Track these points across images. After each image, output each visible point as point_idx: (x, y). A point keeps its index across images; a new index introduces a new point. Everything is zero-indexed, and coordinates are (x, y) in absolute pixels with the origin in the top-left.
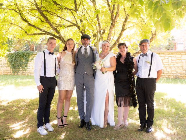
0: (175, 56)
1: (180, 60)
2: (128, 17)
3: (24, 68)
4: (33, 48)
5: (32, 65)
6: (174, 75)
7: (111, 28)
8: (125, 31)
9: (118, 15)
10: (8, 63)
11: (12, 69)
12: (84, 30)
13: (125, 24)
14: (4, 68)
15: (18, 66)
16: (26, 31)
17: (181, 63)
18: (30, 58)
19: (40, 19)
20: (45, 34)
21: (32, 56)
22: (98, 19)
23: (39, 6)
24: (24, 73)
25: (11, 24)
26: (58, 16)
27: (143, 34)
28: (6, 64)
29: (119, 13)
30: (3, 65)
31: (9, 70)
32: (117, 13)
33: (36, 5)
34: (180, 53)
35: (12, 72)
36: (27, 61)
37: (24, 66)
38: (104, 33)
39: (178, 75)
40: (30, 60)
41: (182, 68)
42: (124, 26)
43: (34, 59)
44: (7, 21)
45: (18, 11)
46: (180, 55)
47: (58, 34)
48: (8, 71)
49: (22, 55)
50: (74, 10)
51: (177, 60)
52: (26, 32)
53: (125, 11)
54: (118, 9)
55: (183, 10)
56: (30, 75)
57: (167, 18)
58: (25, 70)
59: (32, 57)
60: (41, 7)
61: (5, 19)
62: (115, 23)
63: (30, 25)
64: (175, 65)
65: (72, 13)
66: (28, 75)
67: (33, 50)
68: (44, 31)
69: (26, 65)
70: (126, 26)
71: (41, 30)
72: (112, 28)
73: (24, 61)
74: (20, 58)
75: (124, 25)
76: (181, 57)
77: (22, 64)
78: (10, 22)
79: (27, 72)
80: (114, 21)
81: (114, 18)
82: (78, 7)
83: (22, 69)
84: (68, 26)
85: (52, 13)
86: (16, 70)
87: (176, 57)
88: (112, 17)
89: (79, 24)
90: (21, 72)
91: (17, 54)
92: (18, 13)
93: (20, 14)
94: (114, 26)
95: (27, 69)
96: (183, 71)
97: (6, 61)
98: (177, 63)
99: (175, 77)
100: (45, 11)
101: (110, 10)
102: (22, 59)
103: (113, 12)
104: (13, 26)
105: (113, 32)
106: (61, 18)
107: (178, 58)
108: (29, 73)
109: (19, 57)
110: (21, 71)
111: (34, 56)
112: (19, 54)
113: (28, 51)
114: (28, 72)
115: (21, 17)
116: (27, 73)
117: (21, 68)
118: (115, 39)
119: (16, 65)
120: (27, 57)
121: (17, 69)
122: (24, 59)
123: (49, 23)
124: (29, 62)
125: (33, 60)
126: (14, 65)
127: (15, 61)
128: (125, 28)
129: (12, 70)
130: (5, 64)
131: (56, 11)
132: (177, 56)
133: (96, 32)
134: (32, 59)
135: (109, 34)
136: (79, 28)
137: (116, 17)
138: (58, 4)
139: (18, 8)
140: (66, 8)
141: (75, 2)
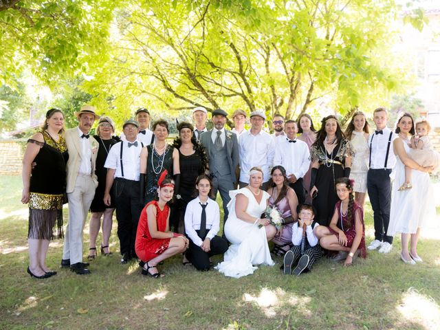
2: (314, 84)
7: (291, 101)
9: (299, 84)
13: (311, 93)
19: (188, 85)
22: (273, 89)
23: (191, 72)
26: (217, 84)
29: (301, 81)
32: (298, 82)
33: (188, 69)
38: (281, 103)
42: (308, 97)
45: (159, 77)
50: (239, 74)
52: (168, 105)
53: (310, 76)
54: (299, 76)
62: (295, 94)
63: (177, 95)
65: (237, 79)
68: (196, 104)
70: (311, 96)
71: (192, 102)
75: (309, 95)
81: (294, 89)
82: (244, 70)
84: (229, 96)
88: (291, 87)
89: (246, 93)
92: (160, 79)
93: (163, 81)
94: (294, 99)
100: (199, 76)
101: (288, 79)
103: (292, 80)
105: (293, 105)
115: (165, 85)
118: (298, 112)
128: (310, 100)
133: (269, 104)
135: (288, 109)
136: (245, 98)
137: (296, 86)
138: (216, 67)
141: (240, 63)
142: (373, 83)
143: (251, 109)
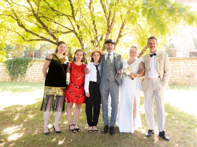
0: (173, 62)
1: (178, 66)
2: (124, 23)
3: (22, 75)
4: (32, 54)
5: (31, 72)
6: (172, 81)
8: (122, 37)
9: (114, 21)
10: (6, 70)
11: (11, 75)
12: (82, 36)
13: (122, 30)
14: (2, 75)
15: (16, 73)
16: (24, 37)
17: (179, 70)
18: (29, 65)
19: (38, 25)
20: (42, 40)
21: (30, 62)
22: (95, 26)
24: (22, 79)
25: (9, 29)
26: (55, 23)
27: (140, 40)
28: (5, 71)
30: (1, 71)
31: (7, 76)
33: (33, 11)
34: (178, 60)
35: (10, 79)
36: (26, 67)
37: (23, 73)
39: (176, 81)
40: (29, 67)
41: (180, 74)
42: (120, 33)
43: (33, 65)
44: (4, 26)
46: (178, 61)
47: (55, 40)
48: (6, 78)
49: (20, 62)
50: (72, 17)
51: (175, 66)
53: (122, 18)
54: (114, 16)
55: (178, 16)
56: (28, 81)
57: (161, 23)
58: (24, 77)
59: (31, 64)
60: (38, 13)
61: (2, 24)
62: (111, 29)
63: (27, 30)
64: (173, 72)
65: (69, 19)
66: (27, 81)
67: (32, 57)
68: (41, 37)
69: (24, 71)
70: (122, 32)
71: (38, 36)
72: (108, 35)
73: (22, 67)
74: (19, 65)
76: (178, 64)
77: (21, 71)
78: (7, 28)
79: (25, 78)
80: (111, 28)
81: (110, 25)
83: (21, 76)
84: (66, 33)
85: (49, 20)
86: (14, 77)
87: (174, 64)
90: (20, 79)
91: (15, 61)
92: (15, 18)
93: (17, 20)
94: (110, 33)
95: (26, 75)
96: (181, 77)
97: (4, 67)
98: (175, 70)
99: (173, 83)
100: (42, 17)
101: (106, 16)
102: (21, 65)
103: (109, 18)
104: (10, 32)
106: (58, 24)
107: (176, 65)
108: (28, 80)
109: (17, 64)
110: (19, 77)
111: (32, 62)
112: (18, 61)
113: (27, 58)
114: (27, 78)
115: (18, 23)
116: (25, 80)
117: (19, 74)
119: (15, 72)
120: (25, 63)
121: (16, 76)
122: (22, 66)
123: (46, 29)
124: (28, 69)
125: (31, 67)
126: (12, 71)
127: (14, 67)
129: (11, 77)
130: (3, 71)
131: (53, 17)
132: (175, 62)
134: (31, 65)
136: (76, 34)
137: (112, 23)
138: (55, 11)
139: (14, 13)
140: (63, 15)
141: (72, 8)
142: (176, 18)
143: (80, 41)
